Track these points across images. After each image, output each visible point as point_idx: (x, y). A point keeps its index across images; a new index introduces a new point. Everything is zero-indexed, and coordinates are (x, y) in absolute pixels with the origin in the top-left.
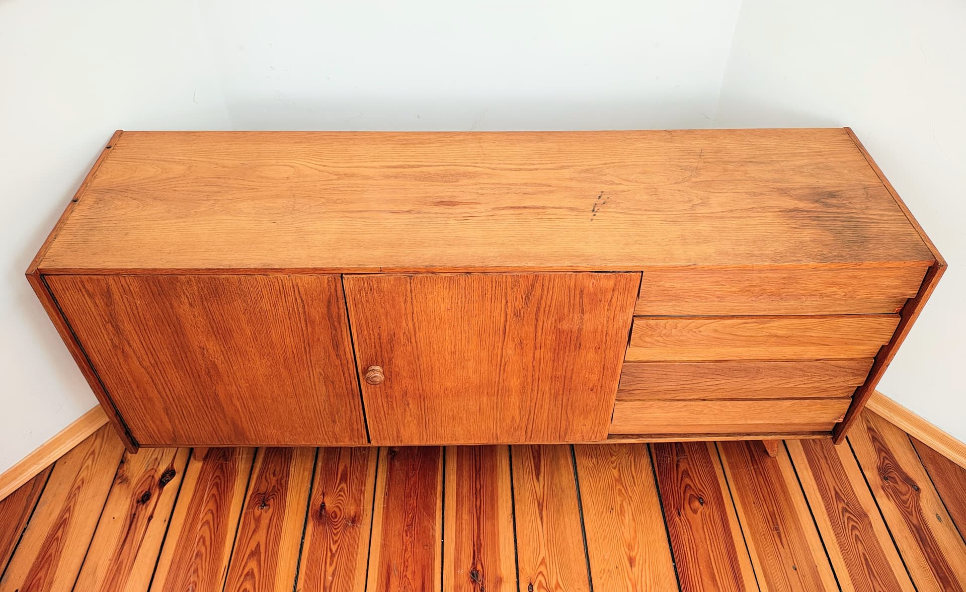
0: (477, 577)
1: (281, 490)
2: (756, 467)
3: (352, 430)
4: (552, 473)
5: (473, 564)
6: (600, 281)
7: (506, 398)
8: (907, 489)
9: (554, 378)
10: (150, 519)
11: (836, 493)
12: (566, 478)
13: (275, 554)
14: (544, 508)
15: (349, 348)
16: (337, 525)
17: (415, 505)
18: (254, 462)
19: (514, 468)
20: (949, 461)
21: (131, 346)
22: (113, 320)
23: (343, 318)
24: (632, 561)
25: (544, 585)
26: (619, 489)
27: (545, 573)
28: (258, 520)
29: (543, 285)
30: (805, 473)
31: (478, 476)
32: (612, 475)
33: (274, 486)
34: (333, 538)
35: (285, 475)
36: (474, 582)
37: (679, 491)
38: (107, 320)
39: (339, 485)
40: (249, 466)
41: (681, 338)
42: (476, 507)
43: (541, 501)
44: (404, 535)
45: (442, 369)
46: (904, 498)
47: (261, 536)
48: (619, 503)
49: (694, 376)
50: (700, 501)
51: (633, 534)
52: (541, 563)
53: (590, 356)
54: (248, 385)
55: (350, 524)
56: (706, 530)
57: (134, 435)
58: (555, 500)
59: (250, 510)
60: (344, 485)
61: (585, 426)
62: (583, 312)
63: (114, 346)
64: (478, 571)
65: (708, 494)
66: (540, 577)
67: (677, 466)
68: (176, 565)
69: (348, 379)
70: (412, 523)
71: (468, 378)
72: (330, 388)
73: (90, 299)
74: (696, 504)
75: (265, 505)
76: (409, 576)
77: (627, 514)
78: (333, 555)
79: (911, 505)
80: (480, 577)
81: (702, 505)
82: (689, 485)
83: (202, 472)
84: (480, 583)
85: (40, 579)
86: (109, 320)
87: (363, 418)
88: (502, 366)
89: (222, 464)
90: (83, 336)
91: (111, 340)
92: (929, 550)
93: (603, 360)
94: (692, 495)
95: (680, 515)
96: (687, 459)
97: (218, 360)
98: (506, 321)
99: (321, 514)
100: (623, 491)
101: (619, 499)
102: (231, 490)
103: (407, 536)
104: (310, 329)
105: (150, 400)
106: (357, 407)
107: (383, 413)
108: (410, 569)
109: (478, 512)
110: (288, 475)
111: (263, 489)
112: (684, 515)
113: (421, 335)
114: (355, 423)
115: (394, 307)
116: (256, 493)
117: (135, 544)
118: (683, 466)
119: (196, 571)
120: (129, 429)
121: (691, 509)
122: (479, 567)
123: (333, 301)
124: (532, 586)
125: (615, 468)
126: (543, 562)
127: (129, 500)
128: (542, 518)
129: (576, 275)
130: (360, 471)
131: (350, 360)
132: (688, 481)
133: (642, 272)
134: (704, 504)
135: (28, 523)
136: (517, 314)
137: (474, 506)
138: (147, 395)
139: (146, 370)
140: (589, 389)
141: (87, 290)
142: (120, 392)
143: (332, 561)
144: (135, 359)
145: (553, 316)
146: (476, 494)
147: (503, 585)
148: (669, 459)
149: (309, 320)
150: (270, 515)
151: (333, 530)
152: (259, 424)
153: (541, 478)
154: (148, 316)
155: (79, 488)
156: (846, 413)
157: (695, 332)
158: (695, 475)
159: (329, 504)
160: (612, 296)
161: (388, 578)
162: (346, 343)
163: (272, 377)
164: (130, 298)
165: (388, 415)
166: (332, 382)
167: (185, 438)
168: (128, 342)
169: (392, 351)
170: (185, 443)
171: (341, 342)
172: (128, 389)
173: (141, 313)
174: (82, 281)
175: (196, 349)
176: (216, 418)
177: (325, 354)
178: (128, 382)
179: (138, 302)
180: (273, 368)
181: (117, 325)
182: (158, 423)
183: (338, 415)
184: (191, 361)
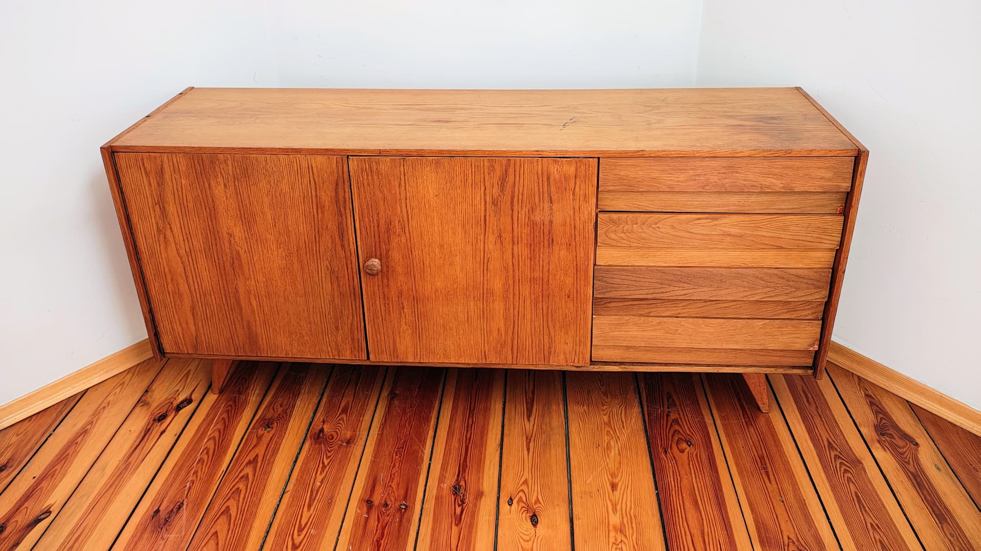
0: (459, 490)
1: (285, 417)
2: (747, 420)
3: (353, 339)
4: (543, 416)
5: (457, 480)
6: (563, 166)
7: (491, 304)
8: (905, 443)
9: (533, 280)
10: (162, 433)
11: (829, 443)
12: (557, 420)
13: (271, 463)
14: (532, 441)
15: (353, 239)
16: (332, 444)
17: (408, 433)
18: (264, 396)
19: (507, 410)
20: (951, 423)
21: (172, 231)
22: (161, 203)
23: (347, 203)
24: (614, 487)
25: (524, 500)
26: (608, 431)
27: (526, 491)
28: (260, 438)
29: (515, 171)
30: (797, 425)
31: (471, 415)
32: (602, 420)
33: (280, 414)
34: (326, 454)
35: (291, 406)
36: (455, 494)
37: (668, 435)
38: (156, 201)
39: (340, 414)
40: (259, 399)
41: (643, 235)
42: (466, 437)
43: (530, 436)
44: (394, 455)
45: (432, 265)
46: (901, 450)
47: (260, 450)
48: (606, 441)
49: (662, 284)
50: (687, 444)
51: (617, 465)
52: (523, 483)
53: (561, 254)
54: (264, 279)
55: (345, 444)
56: (691, 466)
57: (162, 340)
58: (543, 435)
59: (254, 431)
60: (344, 416)
61: (567, 344)
62: (551, 201)
63: (159, 230)
64: (461, 486)
65: (697, 437)
66: (521, 494)
67: (668, 416)
68: (179, 468)
69: (350, 274)
70: (403, 446)
71: (455, 277)
72: (335, 286)
73: (146, 177)
74: (684, 445)
75: (269, 427)
76: (394, 485)
77: (613, 449)
78: (324, 467)
79: (908, 456)
80: (462, 491)
81: (690, 447)
82: (678, 431)
83: (217, 402)
84: (462, 495)
85: (56, 470)
86: (158, 201)
87: (363, 325)
88: (485, 263)
89: (235, 397)
90: (135, 218)
91: (157, 223)
92: (925, 492)
93: (575, 258)
94: (681, 438)
95: (666, 453)
96: (678, 411)
97: (242, 248)
98: (485, 210)
99: (319, 436)
100: (612, 432)
101: (606, 438)
102: (240, 415)
103: (396, 455)
104: (320, 215)
105: (180, 295)
106: (358, 310)
107: (380, 317)
108: (395, 481)
109: (468, 441)
110: (293, 407)
111: (269, 416)
112: (670, 453)
113: (413, 223)
114: (356, 331)
115: (390, 192)
116: (263, 418)
117: (145, 451)
118: (673, 416)
119: (196, 472)
120: (158, 332)
121: (678, 448)
122: (462, 483)
123: (341, 182)
124: (512, 500)
125: (605, 415)
126: (526, 482)
127: (147, 418)
128: (528, 450)
129: (542, 160)
130: (361, 406)
131: (353, 251)
132: (677, 427)
133: (599, 158)
134: (691, 446)
135: (54, 431)
136: (495, 203)
137: (464, 437)
138: (179, 289)
139: (181, 258)
140: (565, 295)
141: (145, 169)
142: (157, 285)
143: (323, 470)
144: (173, 245)
145: (526, 206)
146: (467, 428)
147: (483, 499)
148: (659, 410)
149: (320, 206)
150: (271, 436)
151: (328, 448)
152: (271, 328)
153: (532, 419)
154: (189, 198)
155: (104, 408)
156: (819, 338)
157: (654, 228)
158: (684, 423)
159: (326, 428)
160: (575, 184)
161: (374, 487)
162: (350, 232)
163: (286, 270)
164: (178, 177)
165: (386, 320)
166: (337, 278)
167: (205, 345)
168: (170, 225)
169: (389, 242)
170: (205, 352)
171: (345, 230)
172: (164, 281)
173: (184, 194)
174: (142, 159)
175: (225, 234)
176: (234, 320)
177: (332, 243)
178: (165, 273)
179: (184, 182)
180: (287, 259)
181: (164, 207)
182: (184, 325)
183: (341, 319)
184: (219, 249)
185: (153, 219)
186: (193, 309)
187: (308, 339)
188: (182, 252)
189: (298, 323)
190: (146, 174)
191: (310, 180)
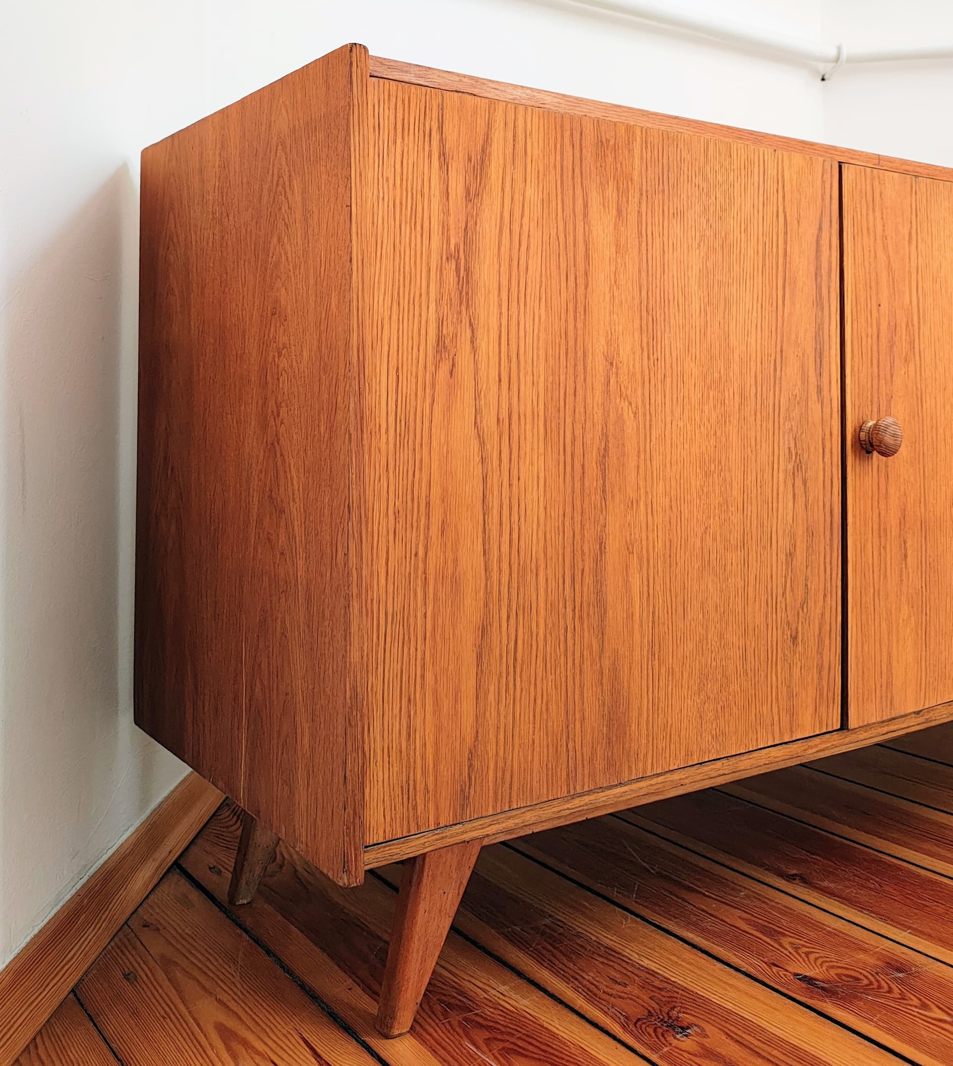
16: (880, 987)
21: (474, 350)
23: (833, 275)
33: (653, 997)
38: (452, 247)
54: (668, 500)
55: (899, 975)
60: (790, 940)
73: (441, 167)
87: (840, 617)
91: (440, 323)
97: (630, 404)
104: (787, 304)
116: (630, 1022)
123: (826, 221)
130: (784, 915)
138: (456, 561)
139: (482, 444)
141: (442, 141)
149: (788, 278)
150: (723, 1036)
152: (663, 670)
159: (811, 971)
163: (713, 466)
164: (519, 177)
165: (879, 595)
166: (805, 483)
167: (491, 773)
168: (473, 332)
169: (892, 376)
170: (487, 810)
171: (826, 347)
172: (418, 536)
173: (525, 228)
174: (441, 108)
175: (600, 360)
176: (582, 655)
177: (803, 383)
178: (428, 504)
179: (529, 192)
180: (719, 433)
181: (467, 270)
182: (446, 705)
183: (803, 609)
184: (580, 409)
185: (432, 306)
186: (484, 631)
187: (737, 688)
188: (489, 422)
189: (721, 636)
190: (443, 154)
191: (778, 212)
